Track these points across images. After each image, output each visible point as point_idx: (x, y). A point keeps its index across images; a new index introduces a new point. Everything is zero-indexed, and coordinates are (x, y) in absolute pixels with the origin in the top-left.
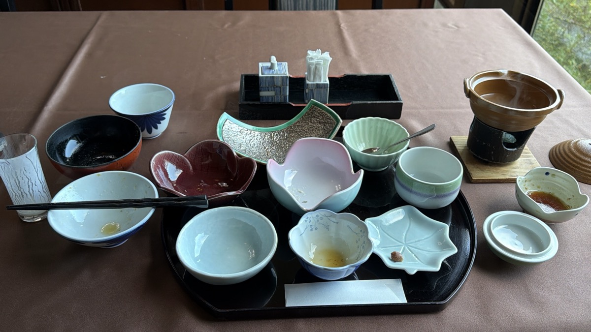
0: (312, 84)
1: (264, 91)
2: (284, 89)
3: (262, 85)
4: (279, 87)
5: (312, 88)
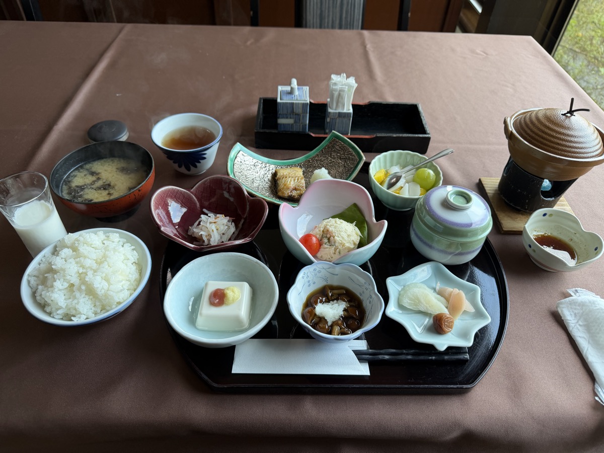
0: (334, 113)
1: (283, 118)
2: (304, 117)
3: (280, 112)
4: (298, 115)
5: (334, 117)
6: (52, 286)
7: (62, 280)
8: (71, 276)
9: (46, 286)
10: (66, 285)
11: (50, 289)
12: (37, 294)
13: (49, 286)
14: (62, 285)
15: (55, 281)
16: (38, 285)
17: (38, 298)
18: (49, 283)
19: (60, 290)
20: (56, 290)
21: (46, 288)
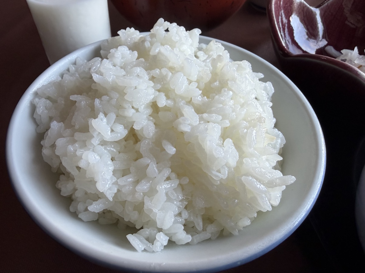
6: (86, 129)
7: (113, 116)
8: (137, 110)
9: (70, 126)
10: (121, 132)
11: (77, 135)
12: (46, 143)
13: (77, 127)
14: (112, 131)
15: (95, 117)
16: (51, 119)
17: (46, 152)
18: (78, 119)
19: (104, 143)
20: (95, 141)
21: (68, 131)
